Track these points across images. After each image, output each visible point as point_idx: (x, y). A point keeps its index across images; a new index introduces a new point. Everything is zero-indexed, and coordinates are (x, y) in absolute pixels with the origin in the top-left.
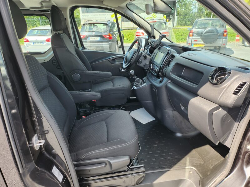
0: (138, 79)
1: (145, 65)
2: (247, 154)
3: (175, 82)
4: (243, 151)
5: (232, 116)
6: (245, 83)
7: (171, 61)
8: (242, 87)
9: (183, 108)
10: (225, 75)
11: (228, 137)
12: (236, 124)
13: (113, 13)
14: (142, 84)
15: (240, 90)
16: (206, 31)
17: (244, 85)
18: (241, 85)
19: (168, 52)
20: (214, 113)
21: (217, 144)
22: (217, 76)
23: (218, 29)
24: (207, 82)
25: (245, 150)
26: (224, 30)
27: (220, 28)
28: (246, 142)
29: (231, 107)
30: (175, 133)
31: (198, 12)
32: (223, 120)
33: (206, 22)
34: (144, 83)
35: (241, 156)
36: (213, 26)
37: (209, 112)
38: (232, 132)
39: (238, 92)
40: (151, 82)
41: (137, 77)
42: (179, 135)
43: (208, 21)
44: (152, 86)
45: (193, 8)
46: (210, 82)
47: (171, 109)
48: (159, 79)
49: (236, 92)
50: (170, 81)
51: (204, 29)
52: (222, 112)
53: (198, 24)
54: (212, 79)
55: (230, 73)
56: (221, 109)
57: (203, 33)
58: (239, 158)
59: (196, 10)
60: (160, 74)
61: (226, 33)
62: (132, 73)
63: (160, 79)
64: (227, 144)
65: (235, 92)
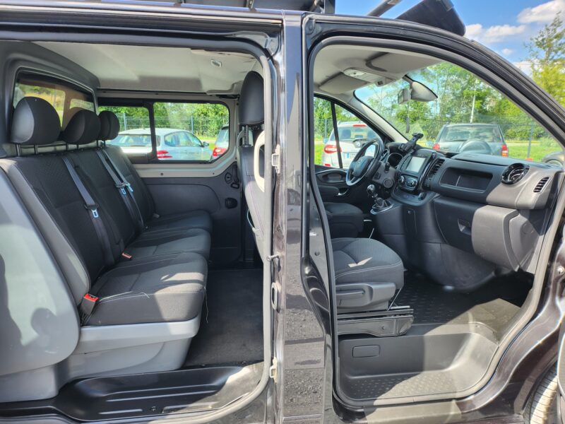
0: (379, 198)
1: (386, 181)
2: (560, 280)
3: (446, 194)
4: (553, 279)
5: (534, 226)
6: (548, 178)
7: (438, 167)
8: (544, 183)
9: (462, 229)
10: (520, 172)
11: (530, 258)
12: (541, 238)
13: (329, 103)
14: (385, 206)
15: (542, 186)
16: (466, 145)
17: (546, 181)
18: (542, 180)
19: (432, 157)
20: (511, 220)
21: (516, 270)
22: (511, 175)
23: (490, 144)
24: (499, 184)
25: (556, 276)
26: (501, 147)
27: (493, 141)
28: (555, 264)
29: (533, 208)
30: (443, 285)
31: (442, 113)
32: (523, 230)
33: (465, 130)
34: (389, 205)
35: (551, 287)
36: (479, 137)
37: (505, 220)
38: (535, 251)
39: (540, 189)
40: (401, 202)
41: (378, 196)
42: (449, 288)
43: (468, 128)
44: (405, 208)
45: (432, 105)
46: (503, 182)
47: (438, 240)
48: (418, 195)
49: (538, 189)
50: (437, 195)
51: (462, 143)
52: (521, 220)
53: (448, 133)
54: (506, 177)
55: (528, 169)
56: (519, 215)
57: (461, 150)
58: (548, 290)
59: (438, 111)
60: (421, 188)
61: (506, 152)
62: (372, 189)
63: (421, 194)
64: (530, 270)
65: (536, 189)
